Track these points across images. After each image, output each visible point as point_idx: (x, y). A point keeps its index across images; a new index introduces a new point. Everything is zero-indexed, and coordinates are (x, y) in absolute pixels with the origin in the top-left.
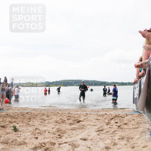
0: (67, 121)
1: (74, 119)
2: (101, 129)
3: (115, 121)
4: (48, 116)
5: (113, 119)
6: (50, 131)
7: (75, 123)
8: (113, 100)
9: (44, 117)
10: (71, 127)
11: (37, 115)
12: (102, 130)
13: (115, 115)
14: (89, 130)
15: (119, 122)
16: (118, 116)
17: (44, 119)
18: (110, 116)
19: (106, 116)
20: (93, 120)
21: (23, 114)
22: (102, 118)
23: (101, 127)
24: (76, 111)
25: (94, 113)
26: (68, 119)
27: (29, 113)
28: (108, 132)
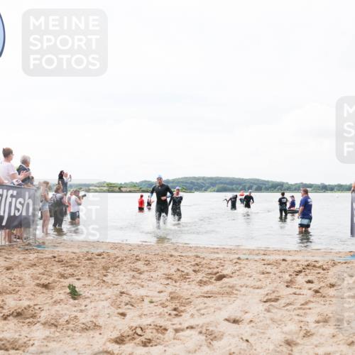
0: (193, 275)
1: (210, 271)
2: (273, 296)
3: (307, 279)
4: (148, 263)
5: (300, 272)
6: (154, 300)
7: (213, 280)
8: (301, 226)
9: (140, 265)
10: (203, 291)
11: (122, 260)
12: (276, 300)
13: (306, 263)
14: (244, 298)
15: (316, 281)
16: (314, 266)
17: (139, 270)
18: (294, 264)
19: (284, 264)
20: (255, 275)
21: (90, 256)
22: (274, 270)
23: (274, 292)
24: (212, 250)
25: (257, 258)
26: (194, 271)
27: (105, 255)
28: (290, 304)
